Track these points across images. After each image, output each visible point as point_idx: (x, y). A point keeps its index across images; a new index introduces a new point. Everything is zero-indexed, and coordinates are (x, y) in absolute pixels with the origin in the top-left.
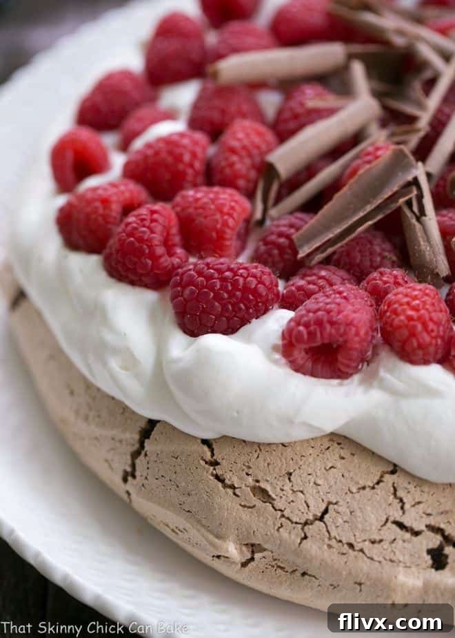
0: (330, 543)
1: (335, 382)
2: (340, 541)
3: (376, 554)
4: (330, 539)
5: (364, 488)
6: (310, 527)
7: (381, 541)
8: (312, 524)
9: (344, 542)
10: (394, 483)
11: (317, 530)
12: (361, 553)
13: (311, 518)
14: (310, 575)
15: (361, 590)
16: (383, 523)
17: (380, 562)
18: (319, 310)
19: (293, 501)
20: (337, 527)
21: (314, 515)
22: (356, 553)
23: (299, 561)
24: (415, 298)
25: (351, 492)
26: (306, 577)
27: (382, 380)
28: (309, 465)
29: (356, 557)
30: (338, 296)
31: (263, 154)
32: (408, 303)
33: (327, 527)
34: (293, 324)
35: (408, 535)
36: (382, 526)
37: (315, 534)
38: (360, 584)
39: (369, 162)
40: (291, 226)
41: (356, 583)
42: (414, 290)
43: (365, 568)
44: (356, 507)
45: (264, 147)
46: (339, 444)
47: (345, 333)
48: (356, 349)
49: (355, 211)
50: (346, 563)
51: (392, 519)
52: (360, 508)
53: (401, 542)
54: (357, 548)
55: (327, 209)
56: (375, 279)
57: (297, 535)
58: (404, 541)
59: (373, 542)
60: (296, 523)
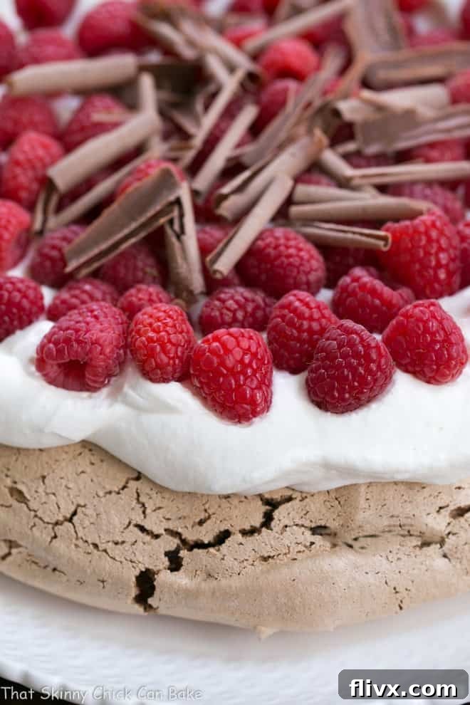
0: (77, 542)
1: (85, 394)
2: (86, 541)
3: (118, 555)
4: (77, 539)
5: (110, 493)
6: (60, 527)
7: (123, 542)
8: (61, 524)
9: (90, 542)
10: (137, 489)
11: (65, 530)
12: (104, 553)
13: (61, 518)
14: (60, 571)
15: (104, 587)
16: (125, 526)
17: (121, 562)
18: (68, 329)
19: (45, 503)
20: (84, 528)
21: (64, 517)
22: (99, 553)
23: (50, 558)
24: (158, 319)
25: (98, 496)
26: (57, 572)
27: (125, 396)
28: (62, 470)
29: (100, 557)
30: (89, 314)
31: (45, 166)
32: (150, 325)
33: (74, 527)
34: (45, 341)
35: (148, 538)
36: (125, 529)
37: (63, 534)
38: (103, 582)
39: (139, 179)
40: (65, 239)
41: (99, 580)
42: (160, 311)
43: (107, 566)
44: (102, 509)
45: (47, 160)
46: (90, 450)
47: (90, 351)
48: (100, 366)
49: (122, 227)
50: (90, 562)
51: (134, 522)
52: (105, 512)
53: (141, 544)
54: (100, 549)
55: (97, 224)
56: (131, 296)
57: (49, 534)
58: (144, 543)
59: (116, 543)
60: (48, 523)
